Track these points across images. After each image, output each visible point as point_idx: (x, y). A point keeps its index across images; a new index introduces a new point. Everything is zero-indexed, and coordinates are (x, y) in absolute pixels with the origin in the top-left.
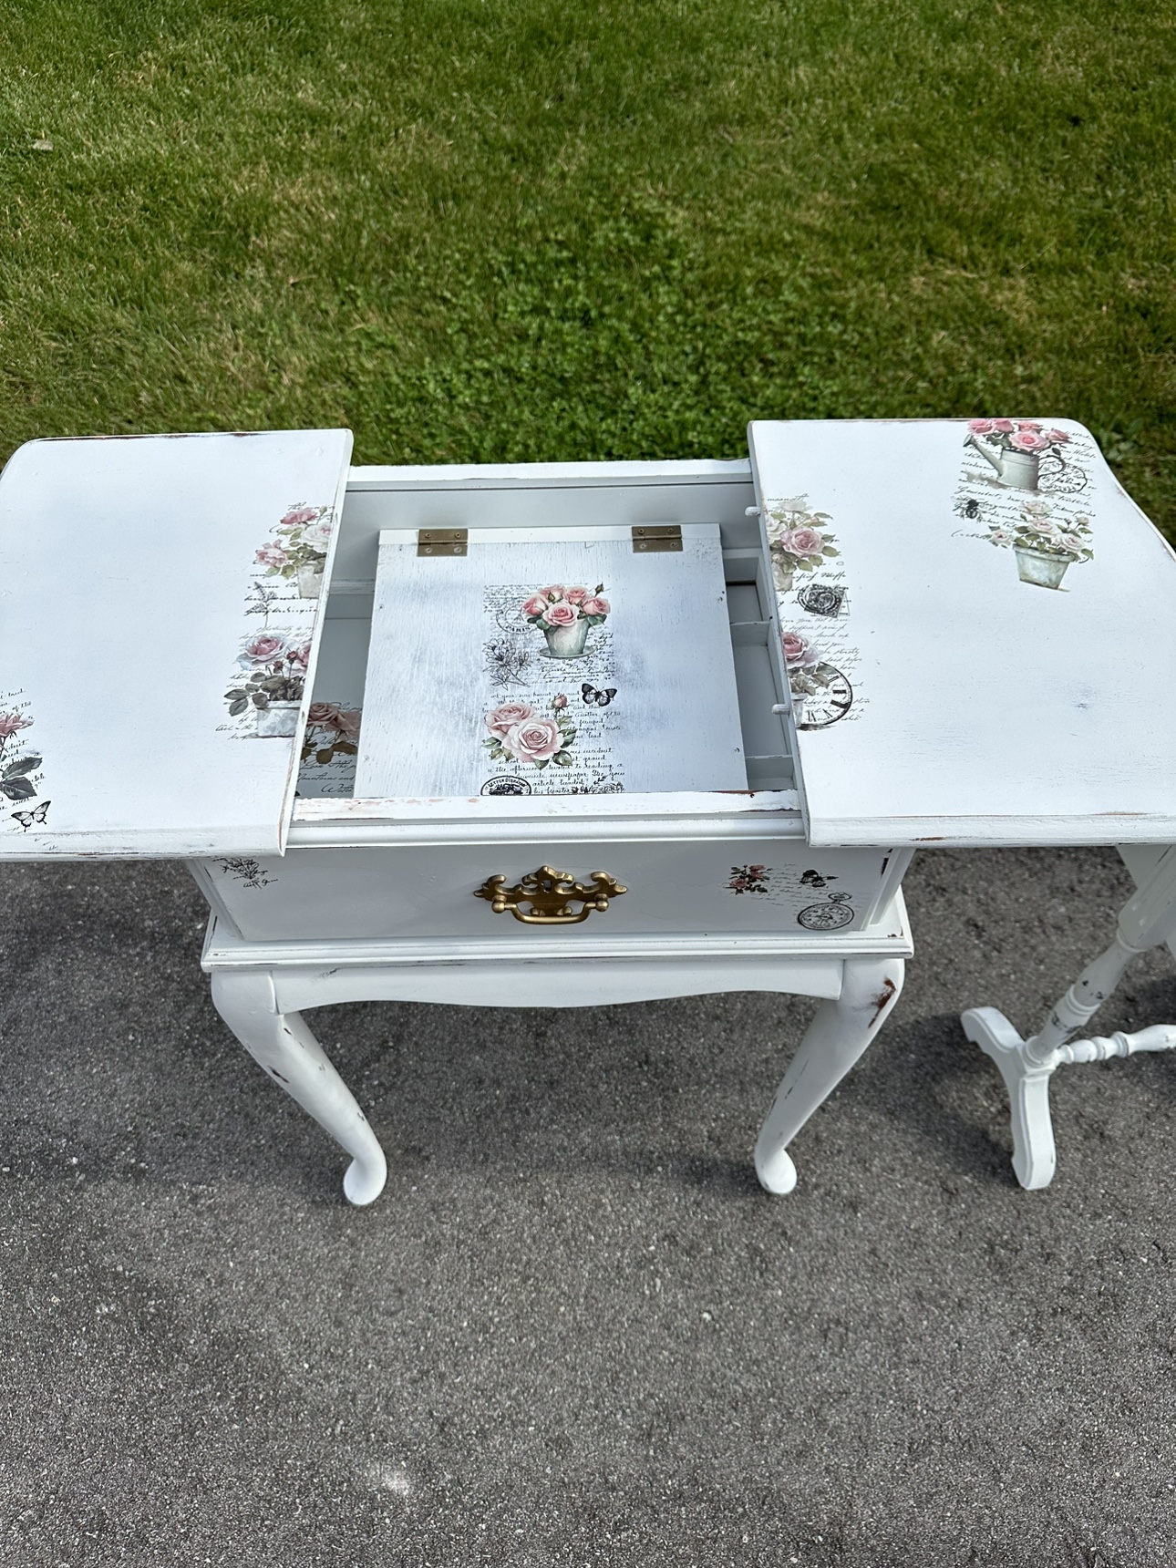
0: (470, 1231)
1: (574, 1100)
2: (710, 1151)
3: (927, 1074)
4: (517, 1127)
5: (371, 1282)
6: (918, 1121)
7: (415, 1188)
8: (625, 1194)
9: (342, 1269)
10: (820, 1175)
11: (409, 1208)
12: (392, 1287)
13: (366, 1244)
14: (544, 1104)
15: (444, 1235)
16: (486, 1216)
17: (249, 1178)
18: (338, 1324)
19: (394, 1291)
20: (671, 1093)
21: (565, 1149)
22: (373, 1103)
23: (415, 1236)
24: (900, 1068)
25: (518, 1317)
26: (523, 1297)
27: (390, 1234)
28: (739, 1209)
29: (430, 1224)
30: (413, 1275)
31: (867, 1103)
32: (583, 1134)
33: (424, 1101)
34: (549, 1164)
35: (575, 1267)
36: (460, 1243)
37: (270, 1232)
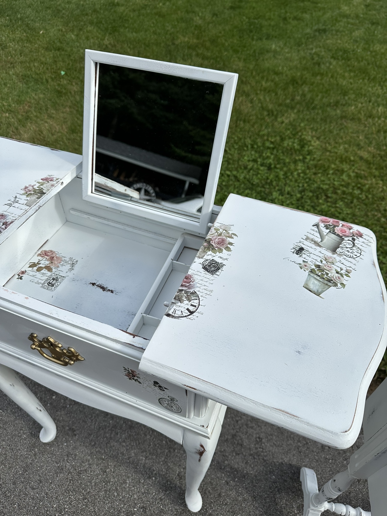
0: (75, 470)
1: (135, 437)
2: (176, 480)
3: (276, 487)
4: (111, 438)
5: (33, 472)
6: (264, 506)
7: (65, 444)
8: (136, 483)
9: (27, 463)
10: (214, 510)
11: (60, 450)
12: (39, 478)
13: (39, 457)
14: (124, 434)
15: (66, 467)
16: (84, 467)
17: (16, 415)
18: (14, 483)
19: (39, 480)
20: (172, 450)
21: (123, 454)
22: (68, 406)
23: (56, 462)
24: (266, 479)
25: (74, 513)
26: (80, 506)
27: (49, 457)
28: (176, 509)
29: (63, 460)
30: (48, 477)
31: (246, 489)
32: (132, 451)
33: (85, 413)
34: (115, 457)
35: (104, 503)
36: (70, 472)
37: (12, 438)
